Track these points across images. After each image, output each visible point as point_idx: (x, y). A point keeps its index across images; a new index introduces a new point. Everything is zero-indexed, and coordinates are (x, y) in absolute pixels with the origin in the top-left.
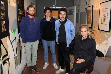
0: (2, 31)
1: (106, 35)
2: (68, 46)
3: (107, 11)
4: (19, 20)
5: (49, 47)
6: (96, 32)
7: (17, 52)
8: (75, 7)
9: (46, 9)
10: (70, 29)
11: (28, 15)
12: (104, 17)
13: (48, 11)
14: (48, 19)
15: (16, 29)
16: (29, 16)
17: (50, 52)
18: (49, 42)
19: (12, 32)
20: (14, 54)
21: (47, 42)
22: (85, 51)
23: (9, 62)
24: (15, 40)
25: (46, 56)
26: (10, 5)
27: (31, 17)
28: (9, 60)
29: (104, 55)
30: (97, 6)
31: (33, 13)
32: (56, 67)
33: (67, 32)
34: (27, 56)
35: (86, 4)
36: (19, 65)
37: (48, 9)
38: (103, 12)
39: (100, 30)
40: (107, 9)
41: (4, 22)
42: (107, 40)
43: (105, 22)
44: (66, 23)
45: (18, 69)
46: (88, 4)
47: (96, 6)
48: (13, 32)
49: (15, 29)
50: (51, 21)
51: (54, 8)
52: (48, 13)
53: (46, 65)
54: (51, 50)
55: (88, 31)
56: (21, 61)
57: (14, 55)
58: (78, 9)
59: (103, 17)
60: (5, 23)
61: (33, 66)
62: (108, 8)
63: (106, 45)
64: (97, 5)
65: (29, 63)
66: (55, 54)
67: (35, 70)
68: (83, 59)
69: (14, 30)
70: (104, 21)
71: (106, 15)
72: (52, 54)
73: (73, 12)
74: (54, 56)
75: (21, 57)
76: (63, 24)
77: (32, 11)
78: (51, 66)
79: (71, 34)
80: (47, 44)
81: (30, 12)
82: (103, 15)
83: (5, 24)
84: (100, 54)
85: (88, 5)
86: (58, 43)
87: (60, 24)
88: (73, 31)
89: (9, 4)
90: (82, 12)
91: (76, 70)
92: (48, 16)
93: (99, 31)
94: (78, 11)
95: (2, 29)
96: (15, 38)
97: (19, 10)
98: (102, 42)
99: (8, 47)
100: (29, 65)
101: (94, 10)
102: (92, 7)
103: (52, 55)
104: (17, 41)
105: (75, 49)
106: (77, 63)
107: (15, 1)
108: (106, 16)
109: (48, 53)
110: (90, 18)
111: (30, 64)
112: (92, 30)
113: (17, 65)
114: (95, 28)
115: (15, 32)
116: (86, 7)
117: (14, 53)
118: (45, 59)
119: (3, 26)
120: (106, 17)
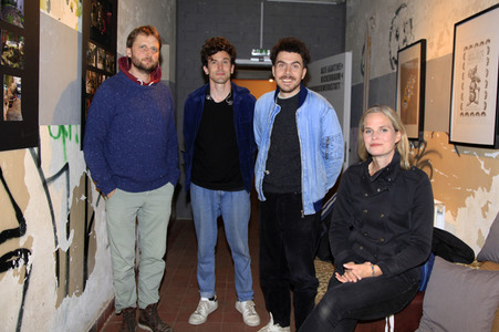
0: (5, 119)
1: (482, 163)
2: (308, 210)
3: (486, 56)
4: (88, 89)
5: (220, 222)
6: (441, 157)
7: (72, 232)
8: (349, 56)
9: (213, 48)
10: (321, 134)
11: (130, 67)
12: (473, 81)
13: (220, 56)
14: (219, 94)
15: (73, 127)
16: (134, 72)
17: (223, 247)
18: (221, 197)
19: (51, 135)
20: (56, 237)
21: (212, 198)
22: (381, 226)
23: (28, 269)
24: (64, 174)
25: (207, 266)
26: (51, 14)
27: (142, 78)
28: (26, 260)
29: (472, 252)
30: (441, 39)
31: (151, 60)
32: (251, 319)
33: (308, 144)
34: (116, 258)
35: (397, 36)
36: (78, 295)
37: (221, 50)
38: (466, 61)
39: (455, 144)
40: (484, 47)
41: (18, 80)
42: (487, 185)
43: (477, 103)
44: (305, 104)
45: (71, 315)
46: (401, 39)
47: (435, 40)
48: (55, 134)
49: (67, 127)
50: (230, 103)
51: (254, 61)
52: (220, 67)
53: (206, 306)
54: (228, 237)
55: (396, 130)
56: (86, 278)
57: (57, 243)
58: (362, 66)
59: (468, 81)
60: (22, 86)
61: (144, 306)
62: (489, 41)
63: (485, 209)
64: (442, 34)
65: (126, 292)
66: (247, 254)
67: (153, 326)
68: (374, 263)
69: (62, 128)
70: (472, 100)
71: (481, 74)
72: (233, 254)
73: (340, 76)
74: (244, 264)
75: (89, 261)
76: (288, 110)
77: (146, 49)
78: (226, 314)
79: (326, 157)
80: (213, 207)
81: (140, 56)
82: (466, 75)
83: (19, 89)
84: (453, 249)
85: (405, 41)
86: (265, 199)
87: (277, 108)
88: (334, 143)
89: (48, 10)
90: (376, 76)
91: (334, 312)
92: (221, 81)
93: (454, 150)
94: (363, 73)
95: (6, 109)
96: (66, 167)
97: (93, 46)
98: (468, 200)
99: (27, 196)
100: (125, 301)
101: (428, 59)
102: (419, 45)
103: (236, 260)
104: (76, 181)
105: (336, 223)
106: (343, 279)
107: (77, 6)
108: (483, 79)
109: (216, 248)
110: (413, 98)
111: (126, 297)
112: (421, 148)
113: (67, 292)
114: (435, 138)
115: (67, 139)
116: (394, 54)
117: (55, 231)
118: (199, 277)
119: (10, 95)
120: (479, 81)
